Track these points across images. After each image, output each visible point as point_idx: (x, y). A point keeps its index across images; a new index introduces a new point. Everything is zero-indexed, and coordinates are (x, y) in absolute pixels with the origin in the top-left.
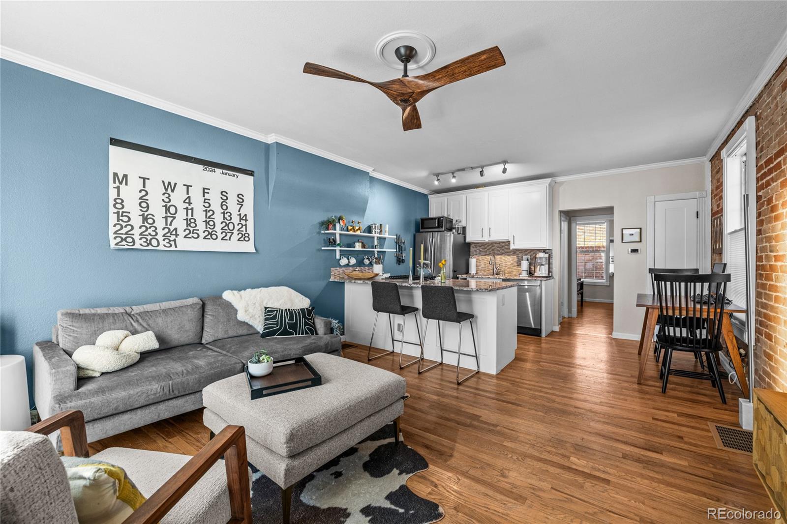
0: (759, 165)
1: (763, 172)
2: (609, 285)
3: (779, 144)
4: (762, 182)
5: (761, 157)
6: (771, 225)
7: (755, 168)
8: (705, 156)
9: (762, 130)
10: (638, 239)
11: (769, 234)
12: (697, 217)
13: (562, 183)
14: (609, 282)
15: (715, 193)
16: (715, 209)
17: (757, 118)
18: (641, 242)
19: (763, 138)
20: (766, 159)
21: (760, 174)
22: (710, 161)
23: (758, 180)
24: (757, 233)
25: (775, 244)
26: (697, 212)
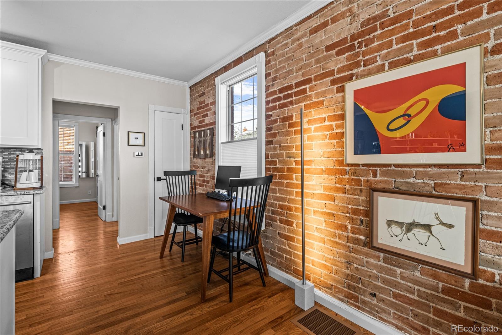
0: (270, 91)
1: (276, 96)
2: (78, 186)
3: (303, 75)
4: (274, 104)
5: (273, 85)
6: (289, 137)
7: (265, 94)
8: (187, 82)
9: (276, 64)
10: (142, 143)
11: (287, 144)
12: (182, 129)
13: (58, 64)
14: (78, 184)
15: (196, 112)
16: (196, 123)
17: (267, 56)
18: (144, 146)
19: (277, 71)
20: (282, 87)
21: (270, 98)
22: (190, 87)
23: (267, 103)
24: (266, 143)
25: (296, 152)
26: (182, 125)
